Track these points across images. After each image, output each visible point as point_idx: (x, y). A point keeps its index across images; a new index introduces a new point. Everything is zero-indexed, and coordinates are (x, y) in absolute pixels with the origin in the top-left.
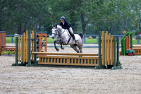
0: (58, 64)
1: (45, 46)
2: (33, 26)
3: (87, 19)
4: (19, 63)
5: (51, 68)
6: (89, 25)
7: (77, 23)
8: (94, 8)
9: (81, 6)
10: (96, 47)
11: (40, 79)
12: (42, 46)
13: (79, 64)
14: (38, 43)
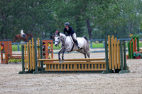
0: (65, 70)
1: (52, 52)
2: (39, 33)
3: (93, 24)
4: (26, 70)
5: (58, 75)
6: (95, 29)
7: (82, 28)
8: (99, 13)
9: (86, 11)
10: (103, 52)
11: (47, 86)
12: (49, 52)
13: (86, 69)
14: (44, 50)
